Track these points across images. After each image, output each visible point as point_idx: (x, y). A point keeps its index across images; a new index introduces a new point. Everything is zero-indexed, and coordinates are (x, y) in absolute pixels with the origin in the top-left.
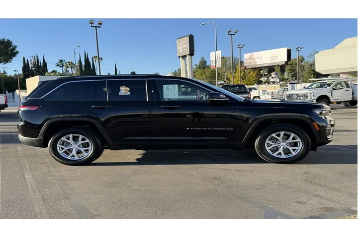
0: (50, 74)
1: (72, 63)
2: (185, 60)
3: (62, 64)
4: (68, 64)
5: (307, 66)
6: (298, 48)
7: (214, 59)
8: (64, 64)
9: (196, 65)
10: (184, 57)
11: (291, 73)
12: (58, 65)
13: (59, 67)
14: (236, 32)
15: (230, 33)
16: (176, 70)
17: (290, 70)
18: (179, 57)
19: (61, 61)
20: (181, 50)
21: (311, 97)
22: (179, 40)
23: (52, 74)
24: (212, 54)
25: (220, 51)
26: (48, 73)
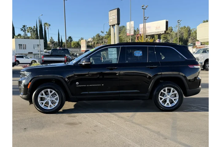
0: (17, 37)
1: (31, 28)
2: (114, 28)
3: (25, 29)
4: (29, 29)
5: (174, 35)
6: (178, 21)
7: (129, 28)
8: (26, 29)
9: (107, 32)
10: (113, 26)
11: (164, 40)
12: (22, 30)
13: (23, 31)
14: (146, 7)
15: (143, 8)
16: (95, 36)
17: (164, 38)
18: (110, 26)
19: (24, 26)
20: (112, 20)
21: (201, 60)
22: (110, 12)
23: (19, 37)
24: (128, 24)
25: (133, 22)
26: (16, 36)
